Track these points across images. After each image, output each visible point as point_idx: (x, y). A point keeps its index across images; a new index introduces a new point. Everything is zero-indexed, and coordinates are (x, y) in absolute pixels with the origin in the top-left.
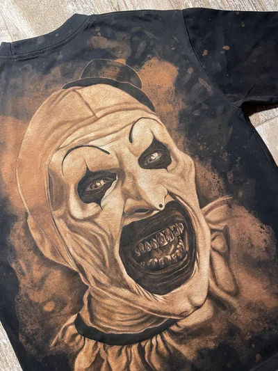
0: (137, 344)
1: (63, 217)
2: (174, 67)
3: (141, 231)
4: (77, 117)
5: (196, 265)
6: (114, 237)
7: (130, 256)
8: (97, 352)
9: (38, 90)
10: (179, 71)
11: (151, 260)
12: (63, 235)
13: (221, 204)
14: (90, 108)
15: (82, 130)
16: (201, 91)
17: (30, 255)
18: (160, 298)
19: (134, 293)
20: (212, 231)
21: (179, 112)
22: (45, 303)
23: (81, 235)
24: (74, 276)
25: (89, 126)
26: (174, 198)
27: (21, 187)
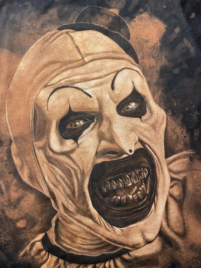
0: (93, 265)
1: (43, 148)
2: (163, 25)
3: (110, 171)
4: (67, 58)
5: (153, 207)
6: (86, 172)
7: (97, 190)
8: (58, 266)
9: (34, 28)
10: (166, 28)
11: (115, 197)
12: (41, 164)
13: (184, 156)
14: (79, 51)
15: (69, 72)
16: (184, 50)
17: (10, 178)
18: (118, 230)
19: (96, 222)
20: (172, 179)
21: (161, 67)
22: (18, 220)
23: (57, 167)
24: (46, 201)
25: (77, 69)
26: (144, 146)
27: (8, 116)
